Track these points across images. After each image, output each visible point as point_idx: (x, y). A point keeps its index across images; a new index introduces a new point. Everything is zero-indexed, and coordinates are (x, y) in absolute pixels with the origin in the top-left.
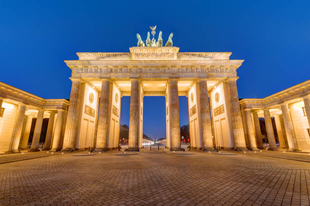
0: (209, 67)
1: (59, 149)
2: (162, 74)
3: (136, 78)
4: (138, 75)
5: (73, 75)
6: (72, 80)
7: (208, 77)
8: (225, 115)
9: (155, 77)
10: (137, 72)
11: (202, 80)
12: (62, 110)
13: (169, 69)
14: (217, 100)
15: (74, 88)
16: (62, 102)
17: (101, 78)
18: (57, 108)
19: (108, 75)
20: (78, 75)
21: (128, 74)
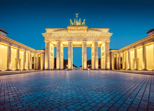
0: (99, 35)
1: (44, 69)
2: (80, 39)
3: (70, 41)
4: (71, 39)
5: (45, 39)
6: (45, 41)
7: (98, 40)
8: (104, 56)
9: (77, 40)
10: (70, 38)
11: (96, 41)
12: (42, 54)
13: (83, 36)
14: (103, 49)
15: (46, 45)
16: (42, 51)
17: (56, 41)
18: (41, 53)
19: (59, 40)
20: (47, 40)
21: (67, 39)
